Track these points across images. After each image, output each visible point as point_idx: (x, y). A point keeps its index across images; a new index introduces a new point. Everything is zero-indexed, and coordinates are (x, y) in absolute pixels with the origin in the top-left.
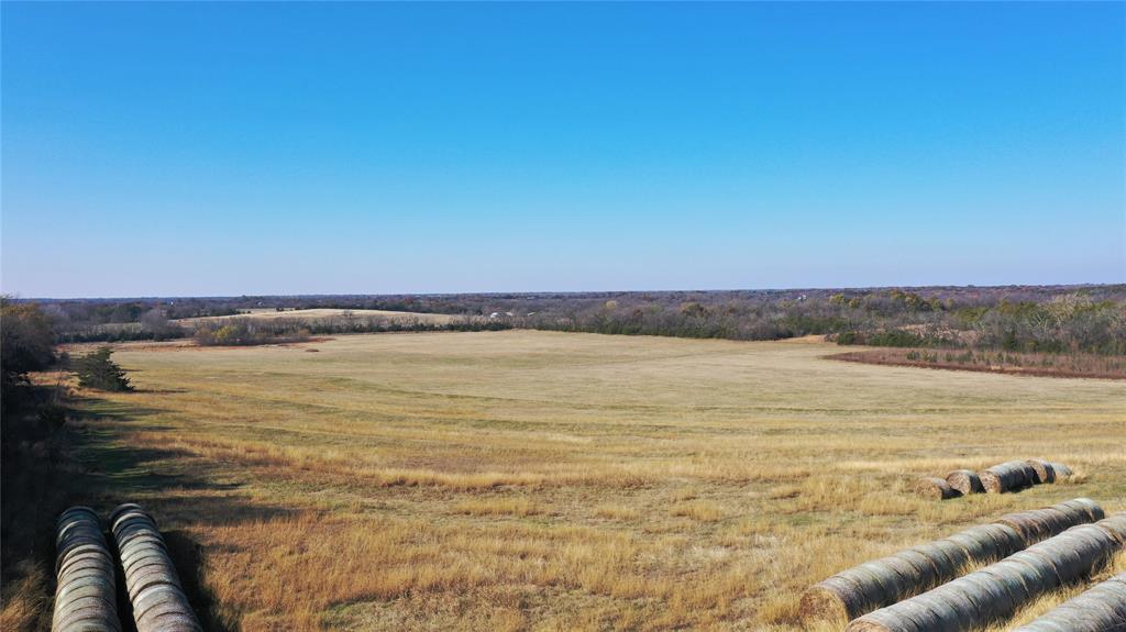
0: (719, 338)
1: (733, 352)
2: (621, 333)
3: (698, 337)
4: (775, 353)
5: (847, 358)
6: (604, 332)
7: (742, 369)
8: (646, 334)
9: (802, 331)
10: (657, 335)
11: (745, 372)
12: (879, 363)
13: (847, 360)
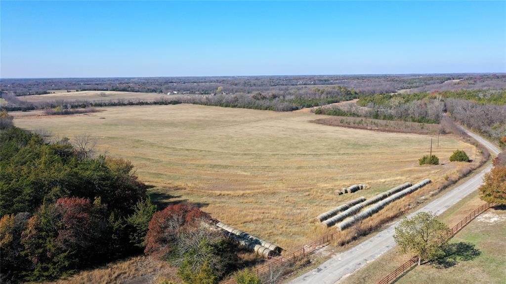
0: (269, 110)
1: (276, 118)
2: (229, 107)
3: (261, 109)
4: (292, 119)
5: (319, 122)
6: (222, 106)
7: (281, 129)
8: (239, 107)
9: (301, 107)
10: (244, 108)
11: (283, 131)
12: (330, 125)
13: (319, 123)
